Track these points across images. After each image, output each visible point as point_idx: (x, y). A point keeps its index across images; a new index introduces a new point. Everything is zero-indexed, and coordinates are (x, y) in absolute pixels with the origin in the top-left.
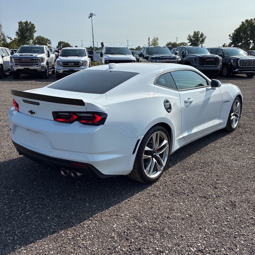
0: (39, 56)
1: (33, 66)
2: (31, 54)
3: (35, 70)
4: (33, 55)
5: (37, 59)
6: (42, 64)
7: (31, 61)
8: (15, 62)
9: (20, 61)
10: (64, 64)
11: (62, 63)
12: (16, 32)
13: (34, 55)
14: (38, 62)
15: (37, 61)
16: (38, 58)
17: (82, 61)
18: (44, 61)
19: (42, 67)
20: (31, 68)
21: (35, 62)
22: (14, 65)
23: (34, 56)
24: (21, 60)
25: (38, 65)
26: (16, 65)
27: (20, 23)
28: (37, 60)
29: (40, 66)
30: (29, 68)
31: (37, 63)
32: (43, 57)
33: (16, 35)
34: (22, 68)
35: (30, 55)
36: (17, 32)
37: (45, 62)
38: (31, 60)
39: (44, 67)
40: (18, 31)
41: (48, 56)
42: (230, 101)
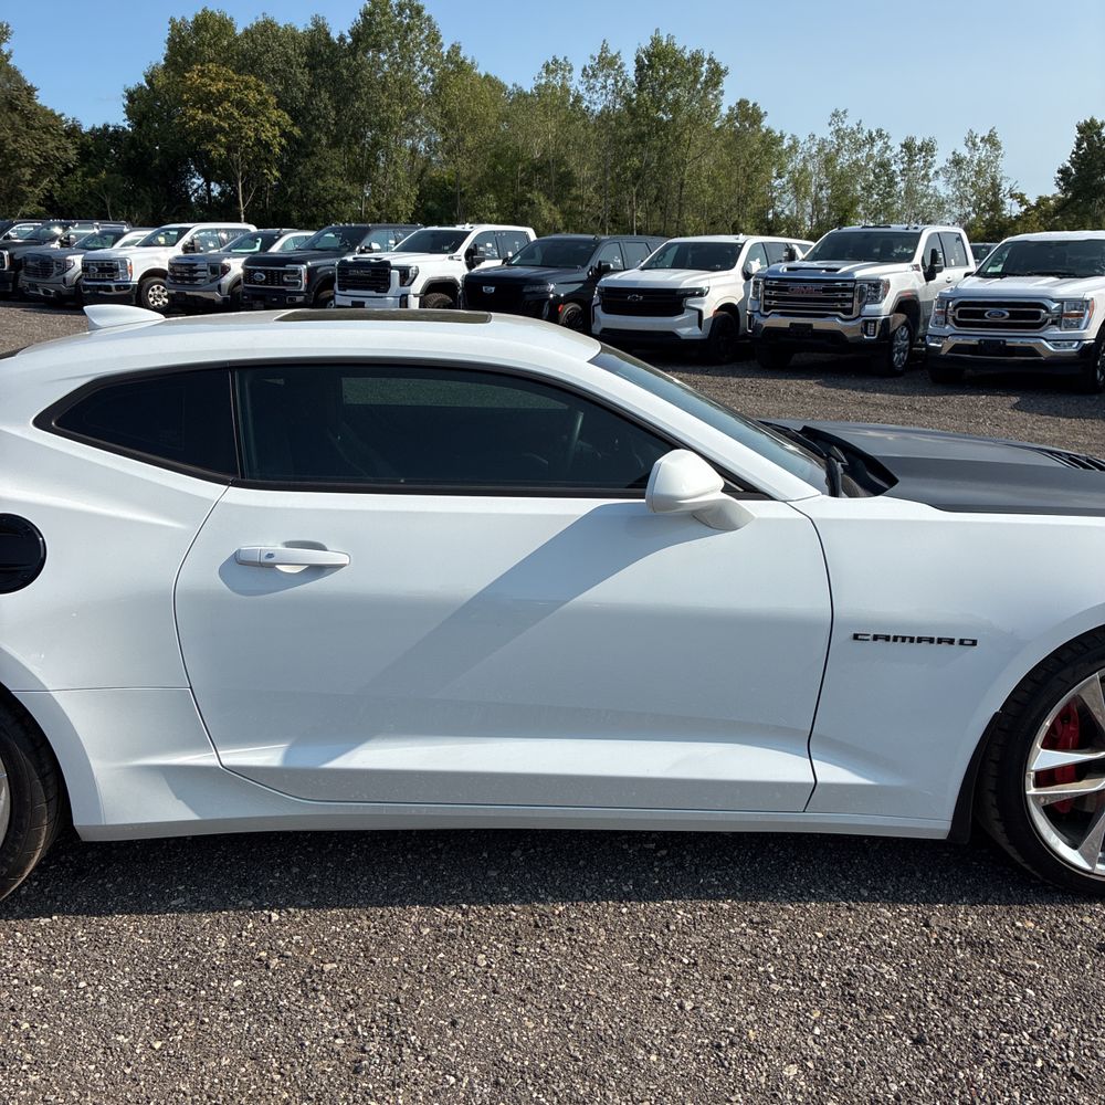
0: (865, 271)
1: (828, 319)
2: (834, 264)
3: (835, 336)
4: (837, 270)
5: (850, 285)
6: (869, 308)
7: (823, 295)
8: (766, 297)
9: (781, 294)
10: (962, 314)
11: (955, 308)
12: (1060, 172)
13: (844, 268)
14: (851, 300)
15: (849, 295)
16: (855, 281)
18: (884, 297)
19: (866, 322)
20: (819, 324)
21: (838, 300)
22: (758, 311)
23: (843, 274)
24: (786, 289)
25: (848, 311)
26: (767, 308)
27: (1087, 129)
28: (852, 290)
29: (860, 316)
30: (811, 325)
31: (849, 305)
32: (882, 278)
33: (1058, 184)
34: (785, 322)
35: (828, 270)
36: (1064, 172)
37: (885, 302)
38: (825, 290)
39: (875, 321)
40: (1068, 164)
41: (930, 276)
42: (974, 643)
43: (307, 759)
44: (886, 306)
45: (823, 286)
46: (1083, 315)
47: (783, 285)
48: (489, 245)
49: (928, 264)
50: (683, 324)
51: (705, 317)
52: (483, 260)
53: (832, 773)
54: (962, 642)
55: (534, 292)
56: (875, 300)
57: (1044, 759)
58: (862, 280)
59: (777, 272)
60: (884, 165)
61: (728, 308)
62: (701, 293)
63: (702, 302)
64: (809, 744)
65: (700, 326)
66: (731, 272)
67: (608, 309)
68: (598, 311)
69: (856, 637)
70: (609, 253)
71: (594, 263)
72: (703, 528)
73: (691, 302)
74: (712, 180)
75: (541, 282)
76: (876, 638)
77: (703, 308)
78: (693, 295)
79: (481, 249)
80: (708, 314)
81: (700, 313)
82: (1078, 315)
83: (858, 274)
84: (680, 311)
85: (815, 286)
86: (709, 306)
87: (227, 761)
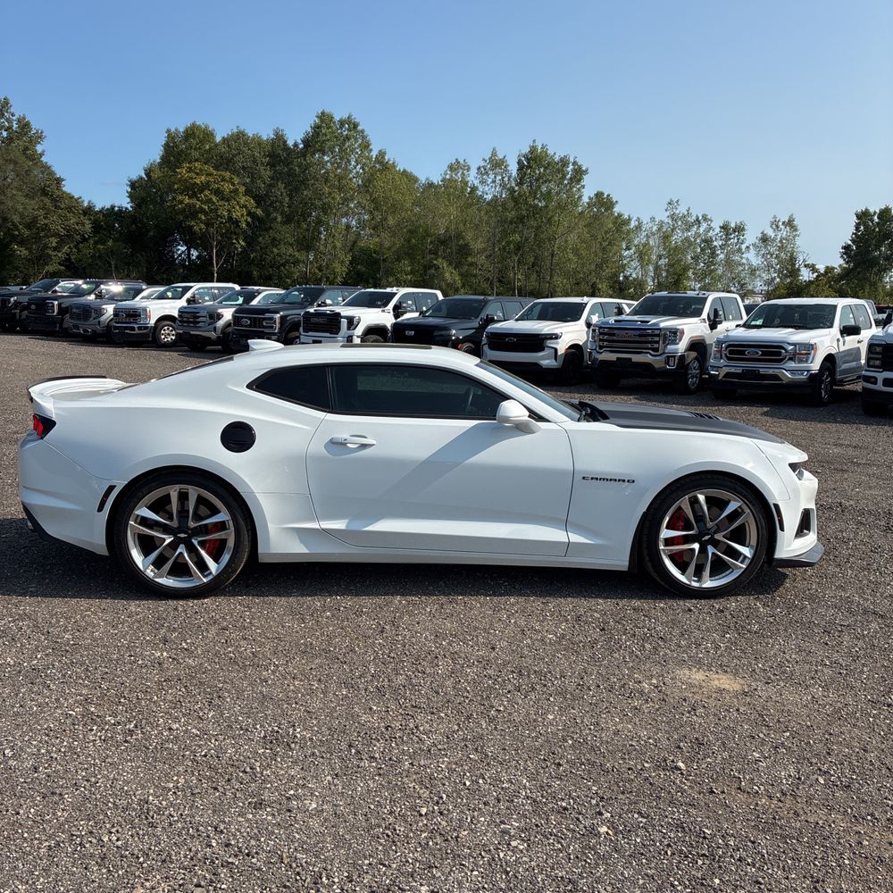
0: (667, 323)
1: (642, 355)
2: (646, 318)
3: (647, 367)
4: (648, 322)
5: (657, 332)
6: (670, 347)
7: (638, 339)
8: (600, 340)
9: (610, 338)
10: (731, 352)
11: (727, 347)
12: (844, 248)
13: (653, 320)
14: (658, 342)
15: (656, 339)
16: (660, 329)
17: (795, 345)
18: (680, 340)
19: (668, 357)
20: (636, 358)
21: (650, 342)
22: (595, 349)
23: (650, 325)
24: (614, 335)
25: (656, 350)
26: (601, 347)
27: (863, 216)
28: (658, 335)
29: (664, 353)
30: (631, 359)
31: (656, 346)
32: (678, 327)
33: (842, 257)
34: (613, 357)
35: (641, 321)
36: (847, 248)
37: (681, 343)
38: (640, 336)
39: (674, 357)
40: (850, 243)
41: (713, 326)
42: (633, 481)
43: (356, 526)
44: (681, 346)
45: (638, 333)
46: (809, 354)
47: (612, 332)
48: (410, 302)
49: (712, 318)
50: (543, 358)
51: (559, 354)
52: (405, 313)
53: (575, 538)
54: (628, 481)
55: (441, 335)
56: (674, 342)
57: (665, 533)
58: (664, 329)
59: (608, 323)
60: (708, 241)
61: (575, 347)
62: (556, 337)
63: (557, 343)
64: (566, 525)
65: (556, 359)
66: (577, 322)
67: (493, 347)
68: (486, 348)
69: (584, 478)
70: (493, 309)
71: (483, 315)
72: (520, 433)
73: (550, 343)
74: (576, 251)
75: (447, 328)
76: (592, 479)
77: (558, 347)
78: (551, 338)
79: (404, 305)
80: (561, 351)
81: (556, 350)
82: (806, 354)
83: (662, 325)
84: (541, 348)
85: (634, 332)
86: (562, 346)
87: (323, 527)
